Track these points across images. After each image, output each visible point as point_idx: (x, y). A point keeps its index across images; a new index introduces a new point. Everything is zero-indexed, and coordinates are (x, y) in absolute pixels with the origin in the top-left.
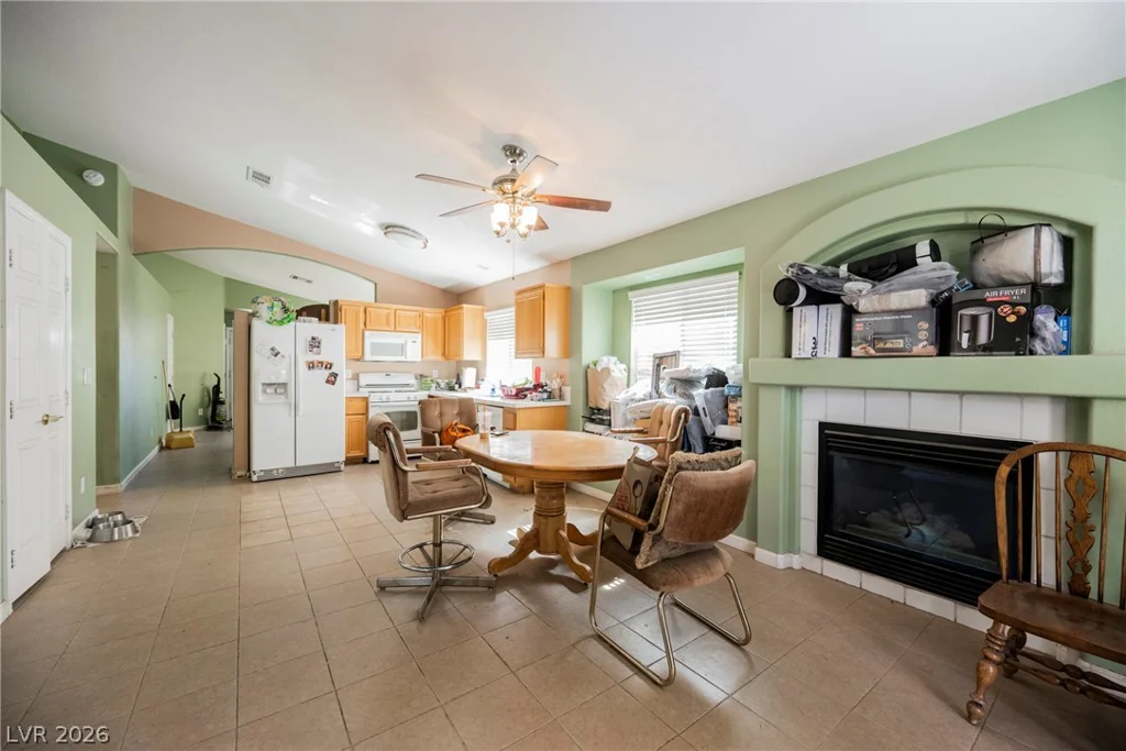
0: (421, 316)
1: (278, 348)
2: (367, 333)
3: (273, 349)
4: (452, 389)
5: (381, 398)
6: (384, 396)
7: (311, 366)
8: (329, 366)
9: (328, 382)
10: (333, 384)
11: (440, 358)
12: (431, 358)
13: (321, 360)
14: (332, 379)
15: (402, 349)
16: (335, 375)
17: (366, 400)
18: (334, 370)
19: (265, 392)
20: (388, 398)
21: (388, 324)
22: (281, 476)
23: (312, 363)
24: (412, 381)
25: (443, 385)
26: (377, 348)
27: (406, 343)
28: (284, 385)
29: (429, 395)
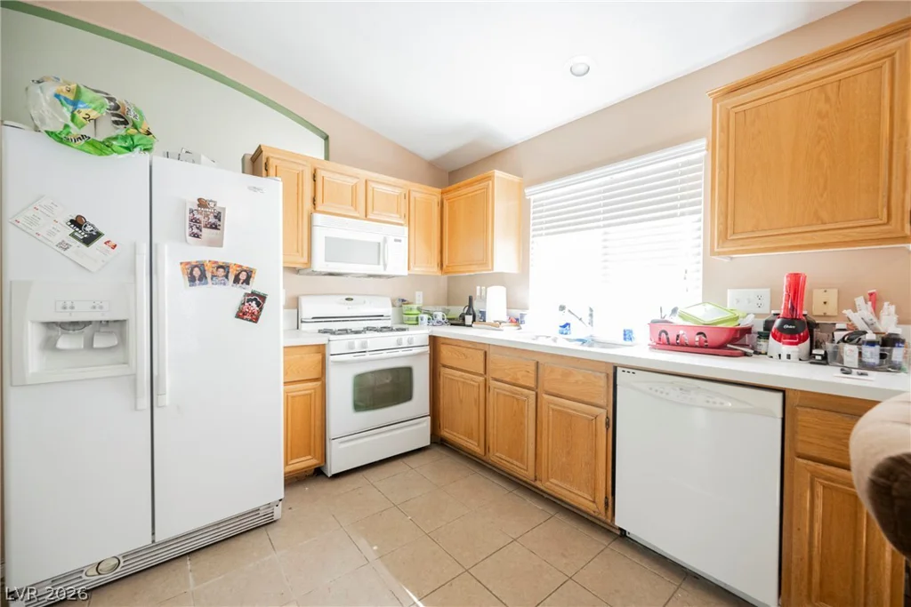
0: (408, 196)
1: (94, 220)
2: (319, 219)
3: (77, 223)
4: (460, 322)
5: (351, 346)
6: (357, 341)
7: (197, 274)
8: (244, 277)
9: (241, 315)
10: (255, 318)
11: (435, 270)
12: (417, 270)
13: (221, 260)
14: (252, 308)
15: (379, 248)
16: (259, 299)
17: (321, 349)
18: (256, 285)
19: (49, 345)
20: (364, 345)
21: (354, 204)
23: (201, 266)
24: (387, 310)
25: (440, 316)
26: (337, 248)
27: (385, 240)
28: (117, 326)
29: (430, 336)
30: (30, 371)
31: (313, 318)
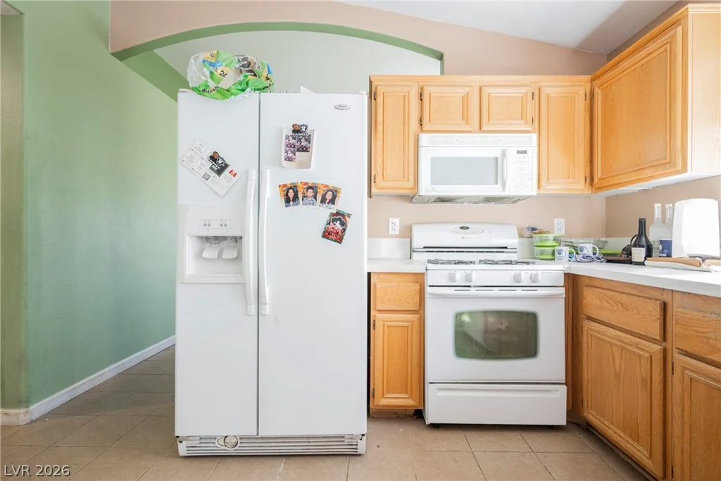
0: (537, 95)
1: (225, 155)
2: (425, 139)
3: (214, 158)
5: (452, 278)
7: (291, 195)
8: (331, 196)
9: (327, 234)
10: (339, 240)
11: (578, 186)
12: (551, 188)
13: (311, 181)
15: (496, 167)
17: (419, 278)
18: (340, 205)
19: (199, 256)
20: (468, 278)
21: (465, 117)
22: (231, 451)
23: (294, 188)
24: (512, 241)
25: (588, 249)
26: (444, 168)
27: (504, 154)
28: (237, 240)
29: (565, 274)
30: (187, 273)
31: (425, 248)
